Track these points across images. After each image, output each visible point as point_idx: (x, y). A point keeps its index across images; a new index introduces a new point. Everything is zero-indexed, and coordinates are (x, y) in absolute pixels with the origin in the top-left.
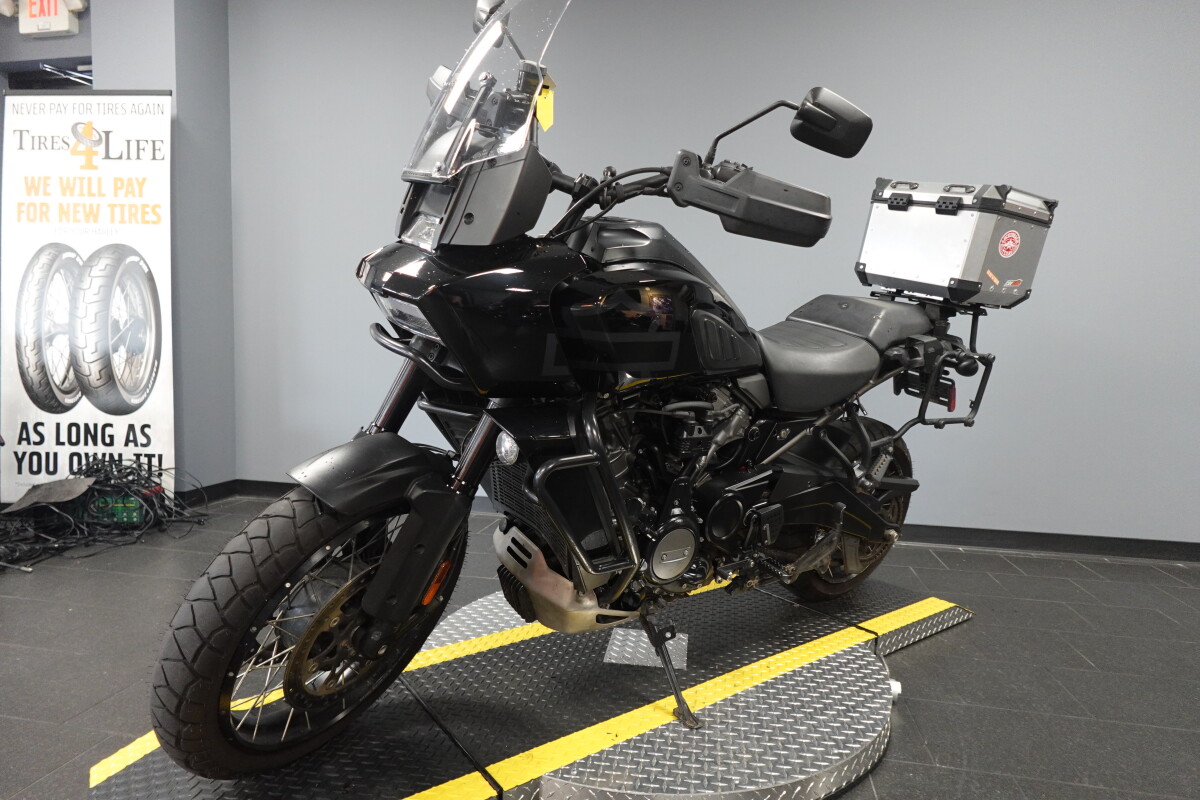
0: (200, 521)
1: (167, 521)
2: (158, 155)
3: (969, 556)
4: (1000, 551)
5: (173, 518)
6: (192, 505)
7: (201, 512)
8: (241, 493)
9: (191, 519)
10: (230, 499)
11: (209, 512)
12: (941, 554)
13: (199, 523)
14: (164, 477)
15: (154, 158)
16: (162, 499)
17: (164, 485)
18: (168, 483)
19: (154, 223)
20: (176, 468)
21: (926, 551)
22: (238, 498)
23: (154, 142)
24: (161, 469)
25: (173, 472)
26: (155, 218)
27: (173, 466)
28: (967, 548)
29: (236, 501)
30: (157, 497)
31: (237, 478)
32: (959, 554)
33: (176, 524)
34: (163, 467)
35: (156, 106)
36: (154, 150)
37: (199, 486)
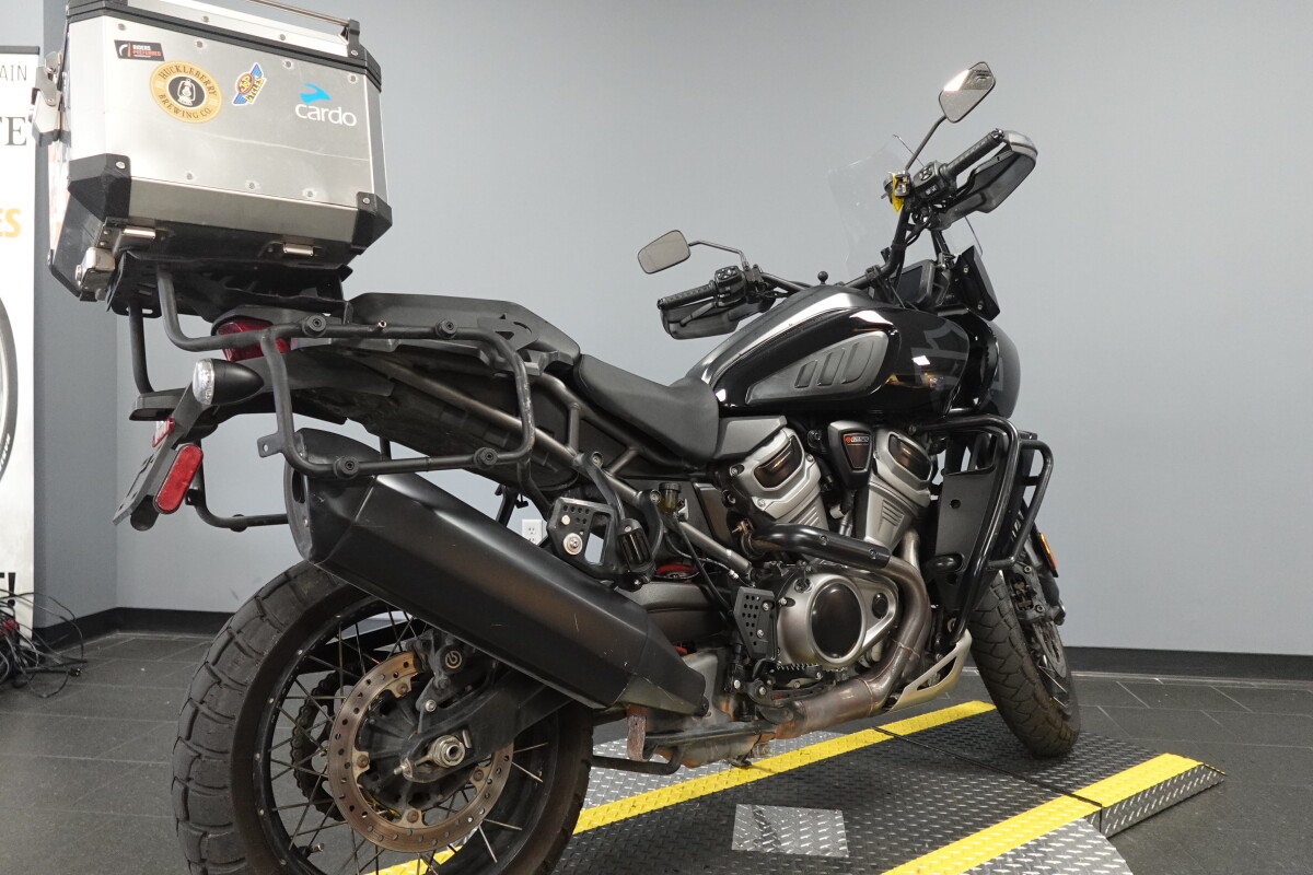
0: (73, 671)
1: (28, 673)
2: (17, 138)
3: (1171, 689)
4: (1210, 680)
5: (36, 668)
6: (57, 647)
7: (71, 656)
8: (123, 628)
9: (64, 668)
10: (108, 637)
11: (86, 657)
12: (1134, 687)
13: (73, 673)
14: (17, 606)
15: (11, 142)
16: (18, 637)
17: (18, 619)
18: (24, 616)
19: (10, 235)
20: (37, 593)
21: (1113, 684)
22: (119, 634)
23: (11, 120)
24: (12, 595)
25: (31, 598)
26: (11, 229)
27: (32, 590)
28: (1166, 678)
29: (117, 641)
30: (10, 636)
31: (119, 605)
32: (1157, 686)
33: (37, 676)
34: (16, 592)
35: (16, 68)
36: (11, 131)
37: (70, 618)
